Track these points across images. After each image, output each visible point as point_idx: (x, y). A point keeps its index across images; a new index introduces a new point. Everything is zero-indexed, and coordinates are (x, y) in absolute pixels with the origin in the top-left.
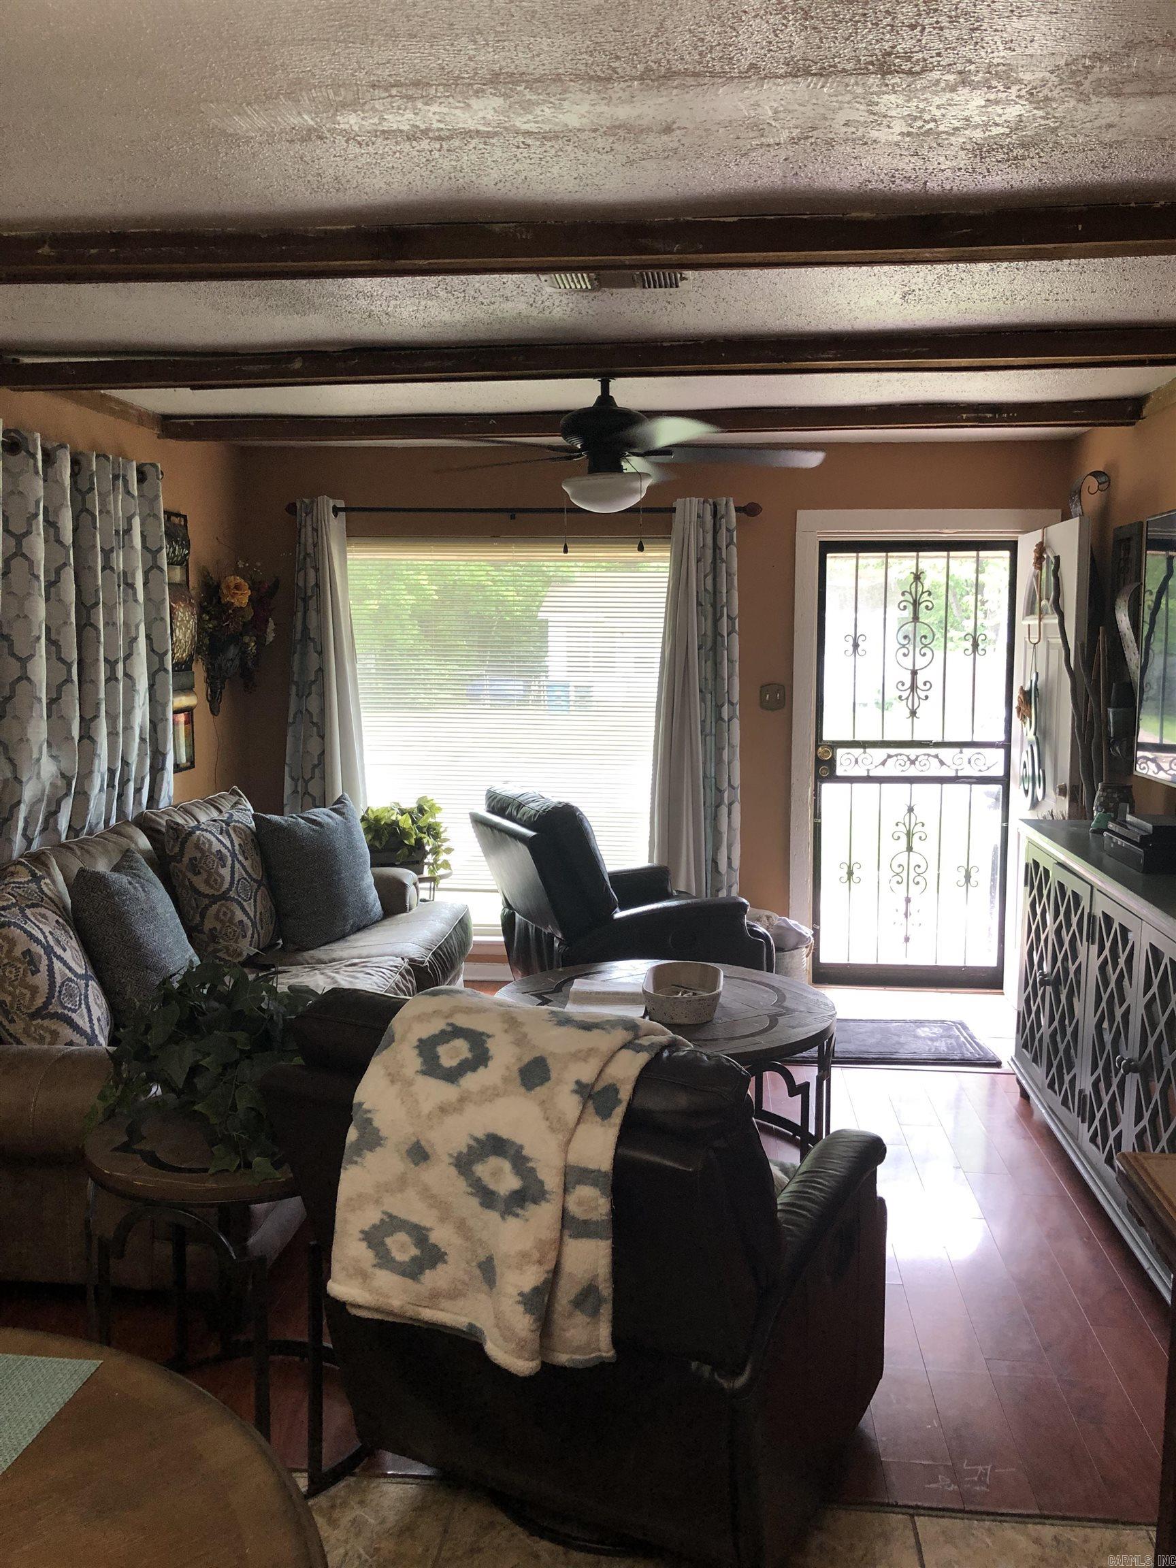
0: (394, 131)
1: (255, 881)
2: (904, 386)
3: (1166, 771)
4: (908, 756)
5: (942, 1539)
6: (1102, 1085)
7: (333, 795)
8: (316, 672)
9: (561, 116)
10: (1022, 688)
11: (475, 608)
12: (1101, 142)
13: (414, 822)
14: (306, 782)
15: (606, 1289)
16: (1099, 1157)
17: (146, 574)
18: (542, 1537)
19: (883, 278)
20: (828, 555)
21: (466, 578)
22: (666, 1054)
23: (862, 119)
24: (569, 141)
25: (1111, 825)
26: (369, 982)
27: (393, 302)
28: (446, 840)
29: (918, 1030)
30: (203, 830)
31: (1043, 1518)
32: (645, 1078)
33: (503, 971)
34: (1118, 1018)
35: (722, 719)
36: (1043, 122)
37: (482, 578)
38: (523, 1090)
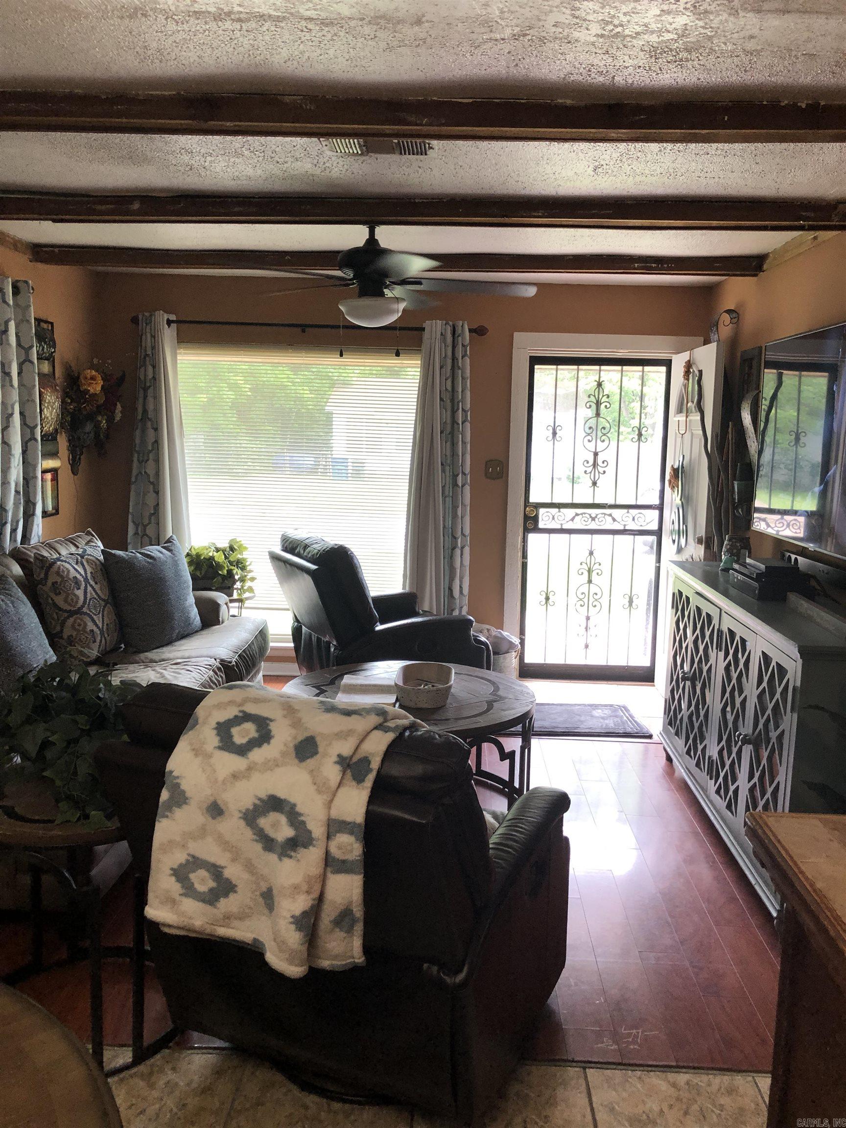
0: (203, 12)
1: (103, 600)
2: (594, 241)
3: (772, 528)
4: (590, 515)
5: (606, 1085)
6: (725, 752)
7: (165, 535)
8: (153, 444)
9: (335, 5)
10: (672, 466)
11: (279, 402)
12: (744, 50)
13: (226, 558)
14: (145, 526)
15: (358, 912)
16: (722, 804)
17: (20, 366)
18: (310, 1093)
19: (580, 154)
20: (536, 367)
21: (272, 379)
22: (407, 734)
23: (567, 21)
24: (342, 27)
25: (736, 566)
26: (189, 676)
27: (209, 159)
28: (251, 571)
29: (594, 712)
30: (62, 561)
31: (678, 1068)
32: (390, 753)
33: (293, 668)
34: (738, 705)
35: (457, 485)
36: (703, 31)
37: (285, 380)
38: (296, 761)
